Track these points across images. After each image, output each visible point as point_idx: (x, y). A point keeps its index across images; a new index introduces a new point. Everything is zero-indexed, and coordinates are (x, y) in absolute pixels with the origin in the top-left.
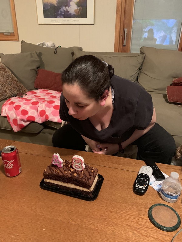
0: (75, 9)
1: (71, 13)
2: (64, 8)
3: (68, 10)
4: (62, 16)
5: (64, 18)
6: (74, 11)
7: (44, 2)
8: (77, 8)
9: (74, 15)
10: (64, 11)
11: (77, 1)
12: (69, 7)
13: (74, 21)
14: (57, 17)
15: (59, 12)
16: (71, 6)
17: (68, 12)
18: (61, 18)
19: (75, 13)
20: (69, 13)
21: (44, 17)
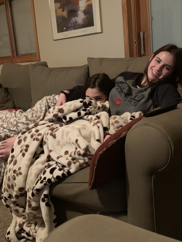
0: (83, 18)
1: (80, 23)
2: (74, 19)
3: (77, 20)
4: (72, 29)
5: (74, 29)
6: (82, 20)
7: (57, 16)
8: (84, 17)
9: (83, 24)
10: (74, 22)
11: (84, 9)
12: (77, 17)
13: (83, 32)
14: (69, 30)
15: (70, 25)
16: (79, 15)
17: (77, 22)
18: (72, 30)
19: (83, 23)
20: (78, 23)
21: (58, 32)
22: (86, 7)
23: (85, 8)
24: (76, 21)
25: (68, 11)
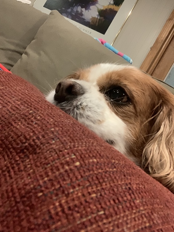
0: (94, 16)
1: (85, 18)
2: (79, 9)
6: (91, 17)
8: (96, 17)
11: (102, 8)
13: (84, 30)
15: (69, 10)
16: (90, 10)
17: (82, 15)
20: (83, 17)
22: (106, 9)
23: (104, 9)
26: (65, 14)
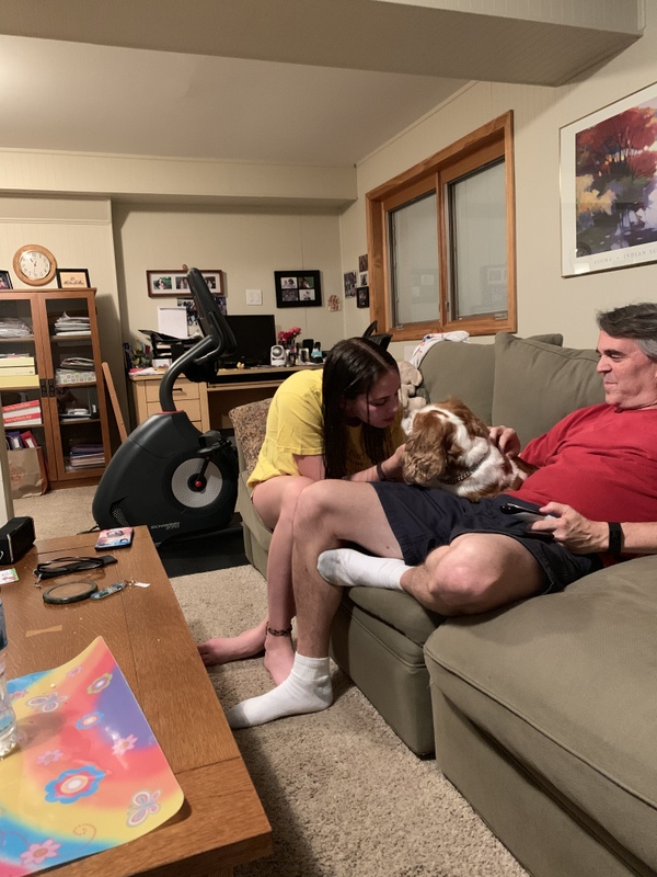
1: (652, 226)
2: (632, 217)
3: (643, 219)
4: (624, 243)
5: (631, 245)
7: (580, 211)
10: (632, 224)
12: (644, 209)
14: (612, 247)
15: (618, 232)
16: (652, 203)
17: (642, 224)
18: (622, 247)
20: (647, 227)
21: (579, 255)
24: (640, 221)
25: (617, 196)
26: (614, 245)
